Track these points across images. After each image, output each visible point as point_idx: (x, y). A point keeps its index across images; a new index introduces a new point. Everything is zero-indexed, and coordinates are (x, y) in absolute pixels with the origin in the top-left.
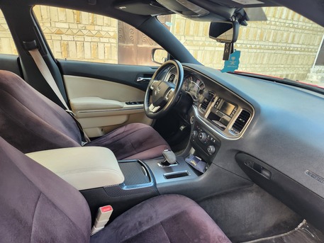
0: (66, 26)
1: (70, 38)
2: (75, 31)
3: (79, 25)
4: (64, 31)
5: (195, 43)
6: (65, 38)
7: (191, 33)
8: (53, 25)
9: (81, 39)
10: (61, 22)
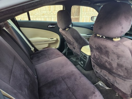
0: (46, 12)
1: (47, 16)
2: (49, 14)
3: (50, 11)
4: (45, 14)
5: (89, 14)
6: (45, 16)
7: (88, 11)
8: (41, 12)
9: (50, 16)
10: (44, 11)
